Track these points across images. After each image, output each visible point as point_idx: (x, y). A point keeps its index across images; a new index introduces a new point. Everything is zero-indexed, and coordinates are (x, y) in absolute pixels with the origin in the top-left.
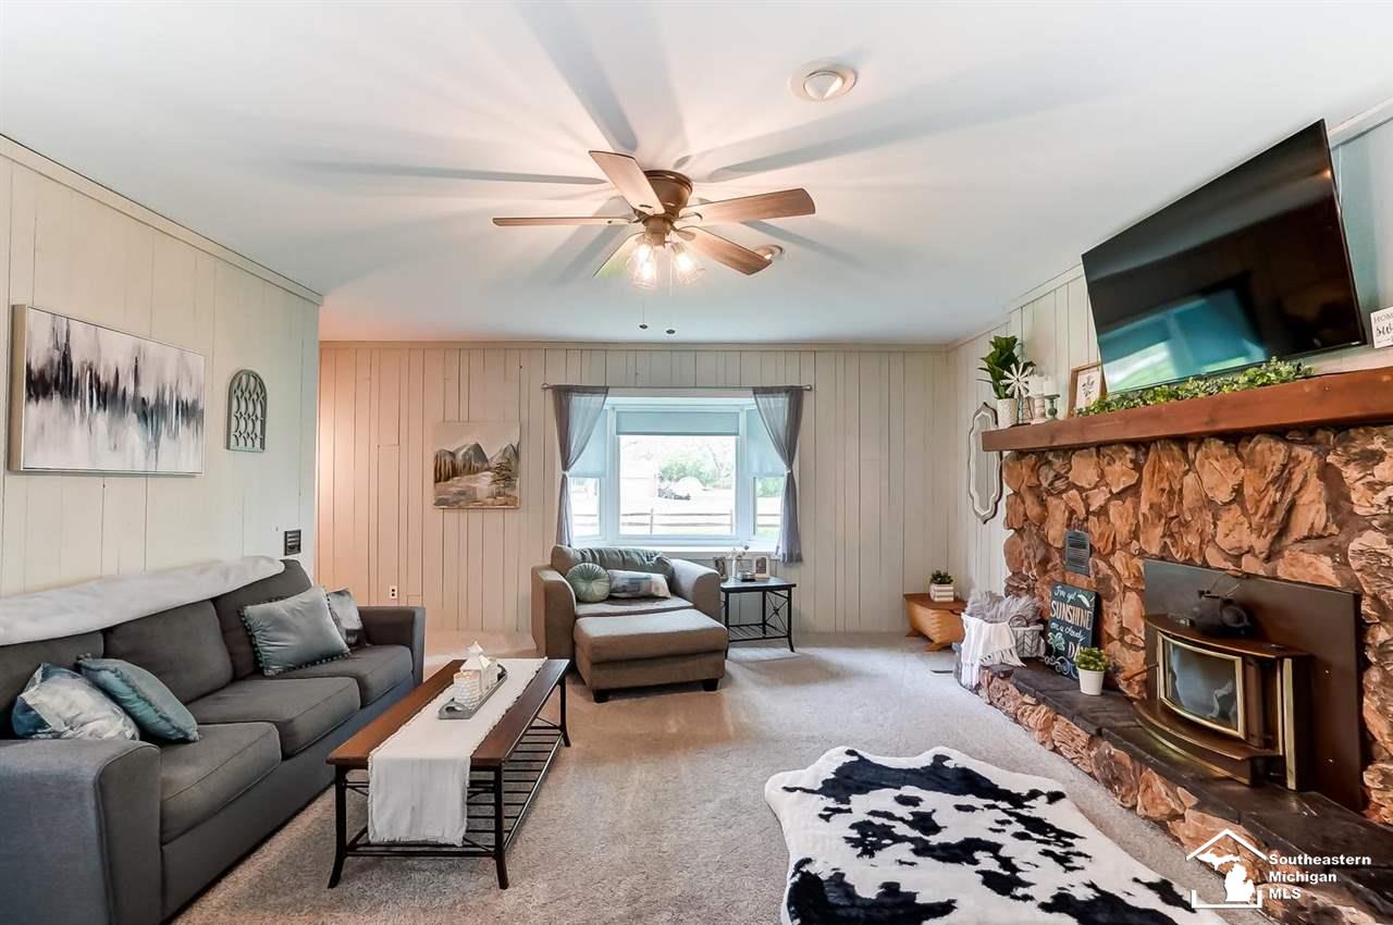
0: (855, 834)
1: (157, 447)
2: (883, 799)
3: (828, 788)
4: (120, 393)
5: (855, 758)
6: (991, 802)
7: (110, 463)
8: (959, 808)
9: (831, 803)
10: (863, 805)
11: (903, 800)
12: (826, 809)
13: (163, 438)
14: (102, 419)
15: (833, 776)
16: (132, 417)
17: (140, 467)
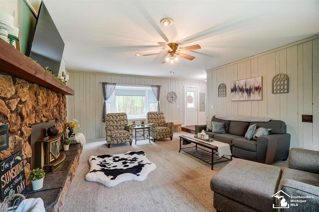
0: (137, 160)
1: (250, 96)
2: (131, 166)
3: (143, 165)
4: (243, 89)
5: (137, 174)
6: (110, 169)
7: (242, 99)
8: (116, 166)
9: (141, 163)
10: (136, 164)
11: (128, 166)
12: (142, 162)
13: (251, 94)
14: (240, 93)
15: (142, 168)
16: (245, 92)
17: (247, 99)
